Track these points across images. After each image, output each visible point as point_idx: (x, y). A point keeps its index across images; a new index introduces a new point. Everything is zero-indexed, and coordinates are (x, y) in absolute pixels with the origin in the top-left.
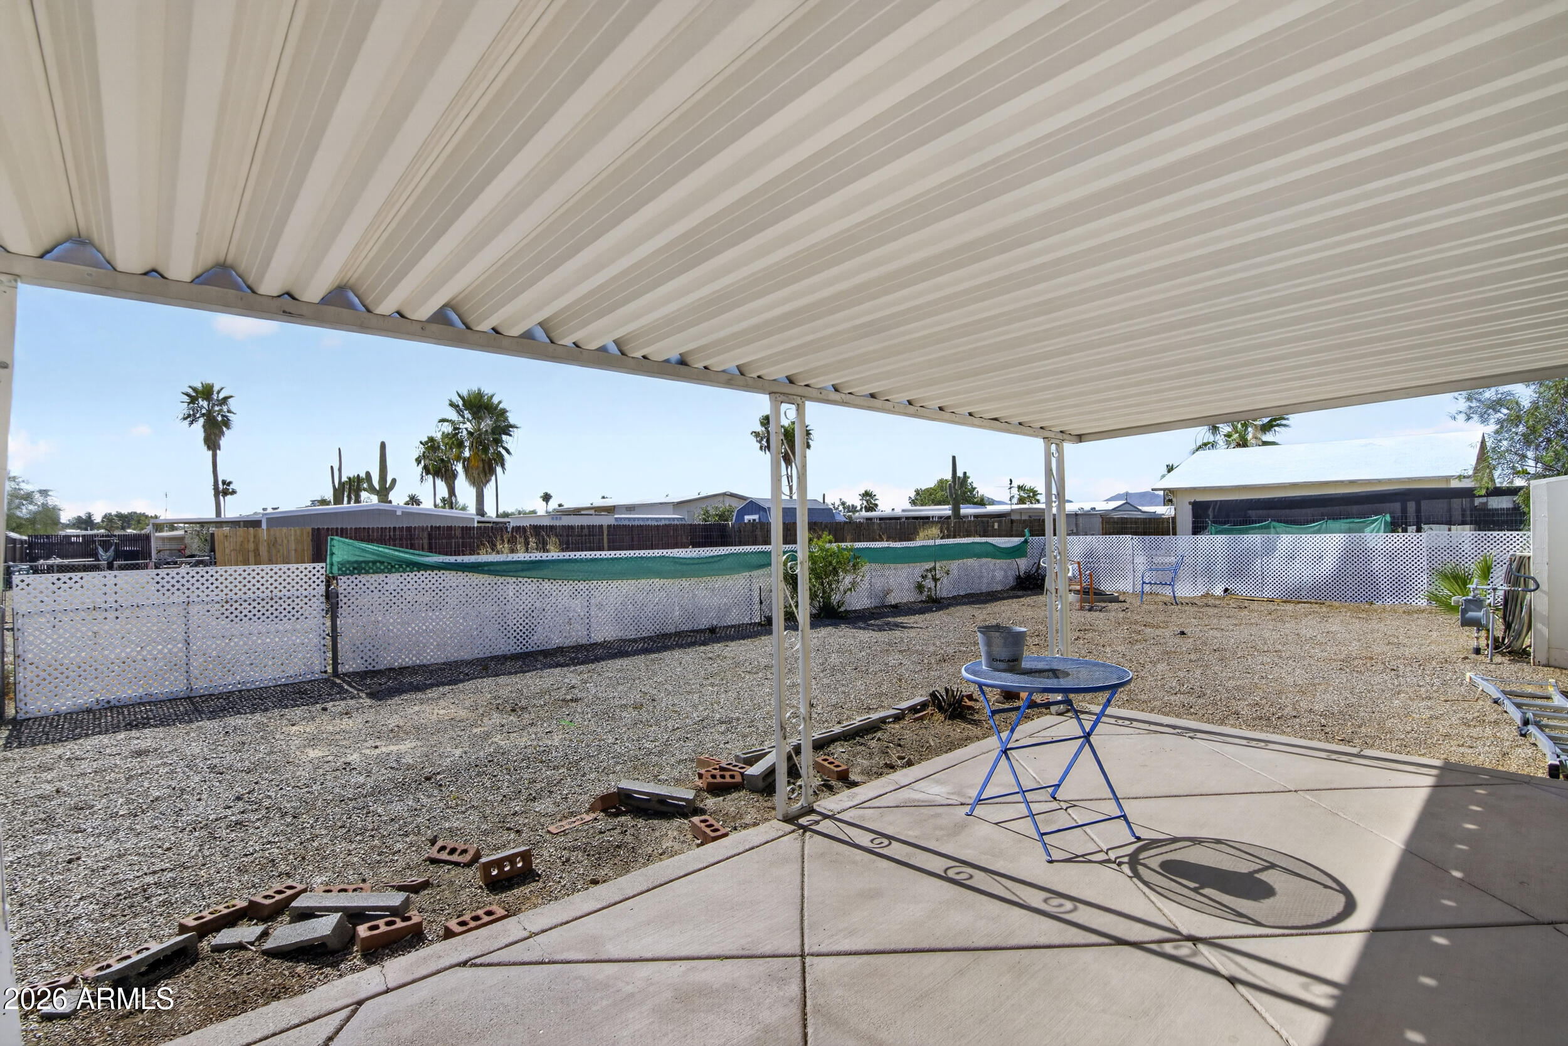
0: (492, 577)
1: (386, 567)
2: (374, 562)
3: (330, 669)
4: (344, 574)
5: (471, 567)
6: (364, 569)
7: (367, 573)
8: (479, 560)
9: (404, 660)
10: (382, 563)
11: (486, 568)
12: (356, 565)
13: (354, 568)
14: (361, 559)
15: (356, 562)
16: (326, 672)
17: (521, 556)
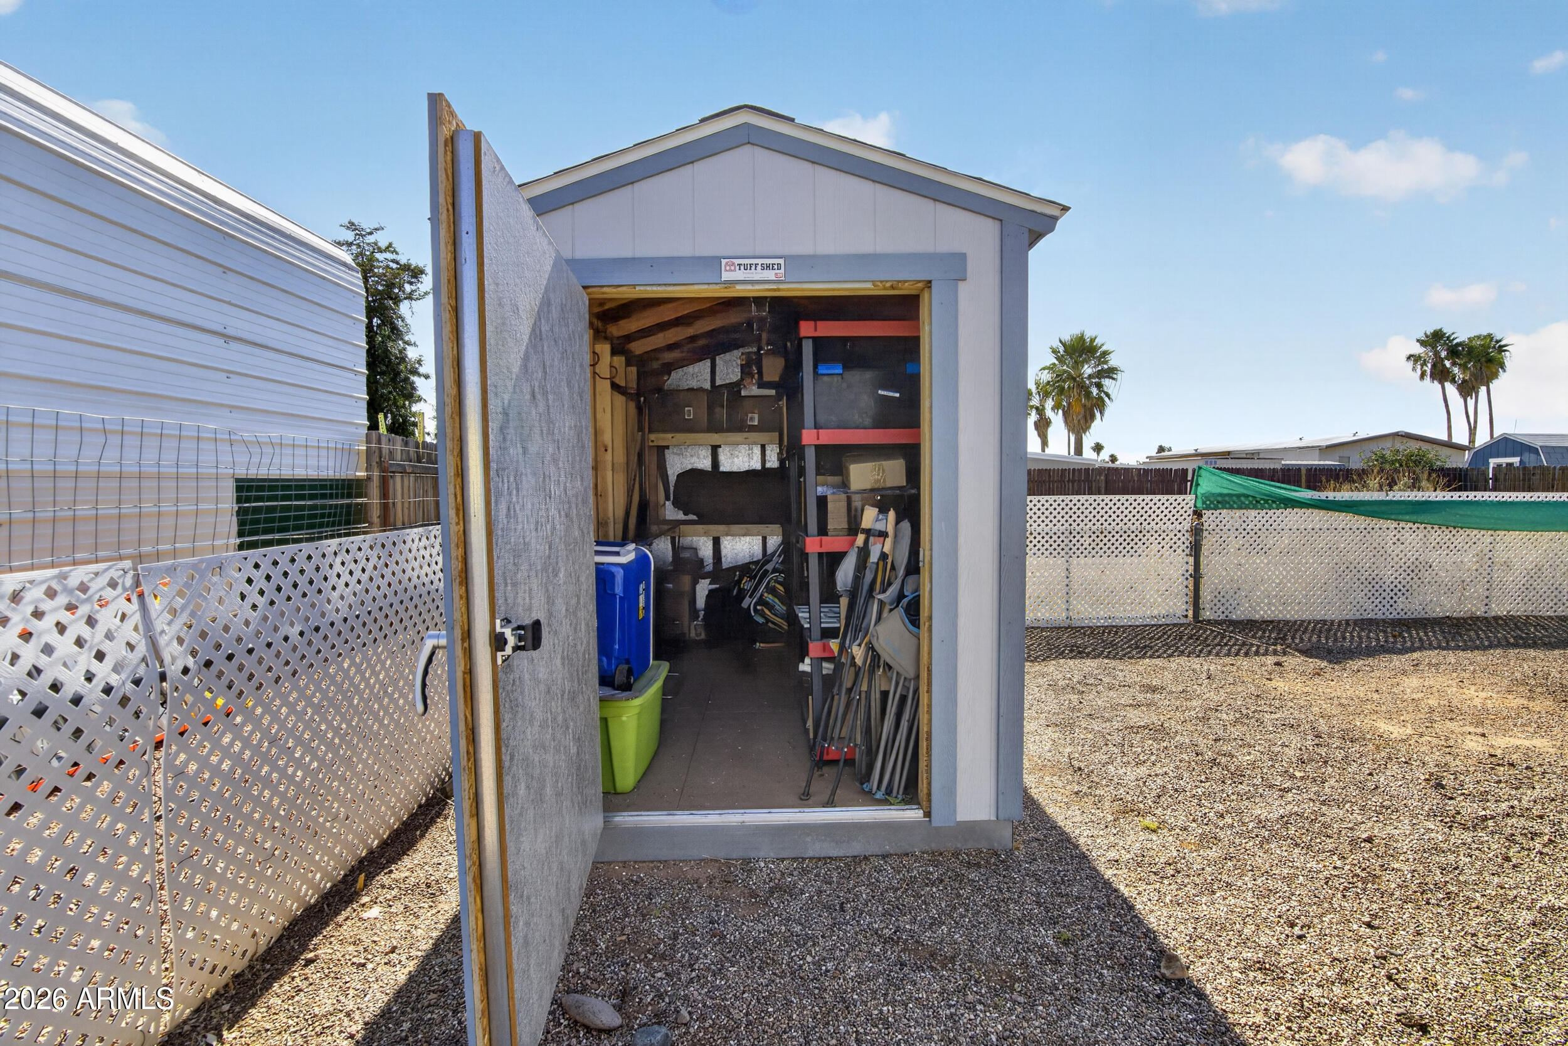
0: (1375, 520)
1: (1251, 502)
2: (1239, 496)
3: (1190, 613)
4: (1208, 508)
5: (1346, 506)
6: (1229, 503)
7: (1232, 508)
8: (1354, 498)
9: (1265, 612)
10: (1246, 496)
11: (1362, 508)
12: (1220, 499)
13: (1218, 502)
14: (1226, 491)
15: (1221, 495)
16: (1186, 616)
17: (1398, 495)
